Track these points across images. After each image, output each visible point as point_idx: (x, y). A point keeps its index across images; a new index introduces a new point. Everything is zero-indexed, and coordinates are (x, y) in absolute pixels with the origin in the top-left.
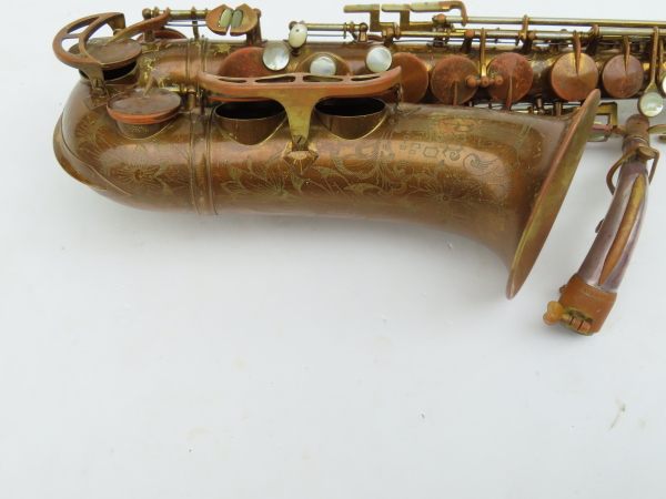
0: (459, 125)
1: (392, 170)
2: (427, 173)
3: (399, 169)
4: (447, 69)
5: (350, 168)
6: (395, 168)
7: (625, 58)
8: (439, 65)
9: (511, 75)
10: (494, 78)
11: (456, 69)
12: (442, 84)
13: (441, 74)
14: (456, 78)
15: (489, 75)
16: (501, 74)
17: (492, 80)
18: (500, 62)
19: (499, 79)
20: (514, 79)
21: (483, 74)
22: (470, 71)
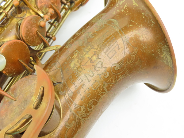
0: (90, 59)
1: (88, 112)
3: (91, 108)
4: (28, 31)
6: (89, 110)
8: (23, 33)
9: (50, 3)
10: (48, 12)
11: (32, 26)
12: (33, 39)
13: (27, 35)
14: (35, 29)
15: (43, 13)
16: (47, 7)
17: (49, 14)
18: (41, 3)
19: (51, 11)
20: (53, 3)
21: (42, 15)
22: (37, 20)
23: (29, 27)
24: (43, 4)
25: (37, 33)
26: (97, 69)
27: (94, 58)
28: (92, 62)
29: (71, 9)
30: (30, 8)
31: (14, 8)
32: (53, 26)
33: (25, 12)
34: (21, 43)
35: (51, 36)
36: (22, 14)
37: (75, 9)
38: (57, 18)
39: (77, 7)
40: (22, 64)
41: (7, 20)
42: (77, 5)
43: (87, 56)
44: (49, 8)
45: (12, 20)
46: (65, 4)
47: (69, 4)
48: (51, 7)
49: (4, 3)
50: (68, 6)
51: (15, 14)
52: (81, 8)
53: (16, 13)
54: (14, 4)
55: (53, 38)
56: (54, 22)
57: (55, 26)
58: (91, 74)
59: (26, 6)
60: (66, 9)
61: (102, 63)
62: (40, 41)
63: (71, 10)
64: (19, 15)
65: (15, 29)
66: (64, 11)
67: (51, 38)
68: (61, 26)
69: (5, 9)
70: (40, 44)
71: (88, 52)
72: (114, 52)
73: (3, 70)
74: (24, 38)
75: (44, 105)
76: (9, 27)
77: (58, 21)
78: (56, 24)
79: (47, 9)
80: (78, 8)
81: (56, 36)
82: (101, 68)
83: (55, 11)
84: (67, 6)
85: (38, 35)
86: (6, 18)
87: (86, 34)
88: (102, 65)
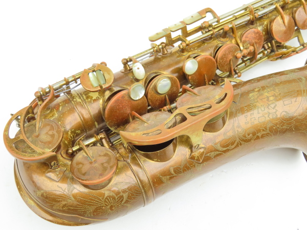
0: (268, 98)
1: (245, 137)
2: (263, 130)
3: (249, 135)
5: (224, 147)
6: (247, 136)
7: (304, 8)
8: (220, 54)
9: (254, 41)
10: (248, 48)
11: (229, 53)
12: (224, 64)
13: (222, 58)
14: (230, 57)
15: (243, 47)
16: (249, 43)
17: (249, 50)
18: (246, 37)
19: (252, 48)
20: (256, 43)
21: (242, 48)
22: (236, 50)
23: (227, 52)
24: (247, 39)
25: (230, 61)
26: (270, 107)
27: (271, 98)
28: (268, 100)
29: (268, 56)
30: (235, 38)
31: (222, 31)
32: (244, 64)
33: (228, 39)
34: (214, 62)
35: (237, 71)
36: (225, 39)
37: (272, 59)
38: (252, 58)
39: (275, 58)
40: (205, 79)
41: (211, 38)
42: (276, 55)
43: (266, 94)
44: (251, 45)
45: (214, 40)
46: (265, 49)
47: (269, 51)
48: (253, 45)
49: (216, 23)
50: (268, 52)
51: (219, 36)
52: (279, 61)
53: (221, 36)
54: (225, 28)
55: (239, 74)
56: (246, 60)
57: (246, 64)
58: (263, 109)
59: (232, 34)
60: (264, 54)
61: (276, 105)
62: (228, 69)
63: (268, 58)
64: (222, 39)
65: (213, 48)
66: (261, 55)
67: (236, 73)
68: (251, 67)
69: (214, 29)
70: (227, 72)
71: (269, 91)
72: (290, 102)
73: (190, 75)
74: (218, 59)
75: (223, 103)
76: (210, 45)
77: (251, 62)
78: (248, 63)
79: (249, 45)
80: (277, 59)
81: (242, 74)
82: (273, 109)
83: (254, 51)
84: (266, 52)
85: (230, 63)
86: (210, 36)
87: (274, 78)
88: (275, 107)
